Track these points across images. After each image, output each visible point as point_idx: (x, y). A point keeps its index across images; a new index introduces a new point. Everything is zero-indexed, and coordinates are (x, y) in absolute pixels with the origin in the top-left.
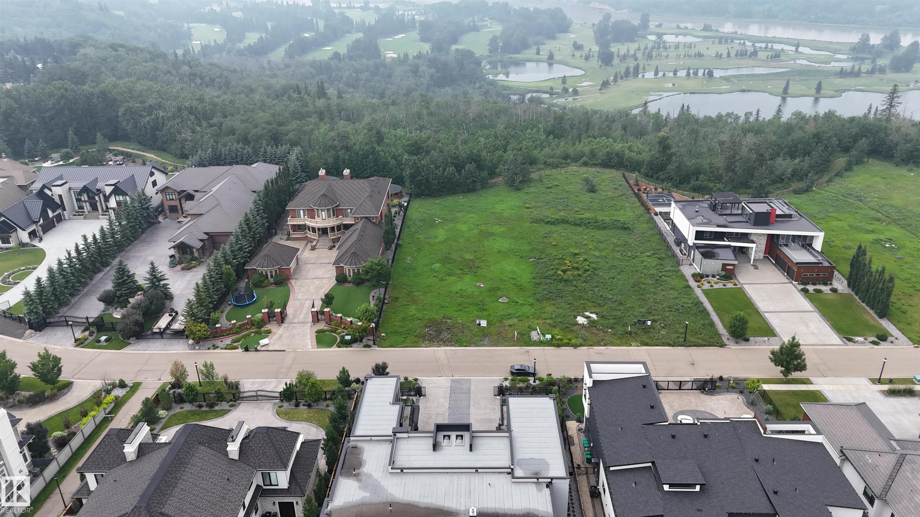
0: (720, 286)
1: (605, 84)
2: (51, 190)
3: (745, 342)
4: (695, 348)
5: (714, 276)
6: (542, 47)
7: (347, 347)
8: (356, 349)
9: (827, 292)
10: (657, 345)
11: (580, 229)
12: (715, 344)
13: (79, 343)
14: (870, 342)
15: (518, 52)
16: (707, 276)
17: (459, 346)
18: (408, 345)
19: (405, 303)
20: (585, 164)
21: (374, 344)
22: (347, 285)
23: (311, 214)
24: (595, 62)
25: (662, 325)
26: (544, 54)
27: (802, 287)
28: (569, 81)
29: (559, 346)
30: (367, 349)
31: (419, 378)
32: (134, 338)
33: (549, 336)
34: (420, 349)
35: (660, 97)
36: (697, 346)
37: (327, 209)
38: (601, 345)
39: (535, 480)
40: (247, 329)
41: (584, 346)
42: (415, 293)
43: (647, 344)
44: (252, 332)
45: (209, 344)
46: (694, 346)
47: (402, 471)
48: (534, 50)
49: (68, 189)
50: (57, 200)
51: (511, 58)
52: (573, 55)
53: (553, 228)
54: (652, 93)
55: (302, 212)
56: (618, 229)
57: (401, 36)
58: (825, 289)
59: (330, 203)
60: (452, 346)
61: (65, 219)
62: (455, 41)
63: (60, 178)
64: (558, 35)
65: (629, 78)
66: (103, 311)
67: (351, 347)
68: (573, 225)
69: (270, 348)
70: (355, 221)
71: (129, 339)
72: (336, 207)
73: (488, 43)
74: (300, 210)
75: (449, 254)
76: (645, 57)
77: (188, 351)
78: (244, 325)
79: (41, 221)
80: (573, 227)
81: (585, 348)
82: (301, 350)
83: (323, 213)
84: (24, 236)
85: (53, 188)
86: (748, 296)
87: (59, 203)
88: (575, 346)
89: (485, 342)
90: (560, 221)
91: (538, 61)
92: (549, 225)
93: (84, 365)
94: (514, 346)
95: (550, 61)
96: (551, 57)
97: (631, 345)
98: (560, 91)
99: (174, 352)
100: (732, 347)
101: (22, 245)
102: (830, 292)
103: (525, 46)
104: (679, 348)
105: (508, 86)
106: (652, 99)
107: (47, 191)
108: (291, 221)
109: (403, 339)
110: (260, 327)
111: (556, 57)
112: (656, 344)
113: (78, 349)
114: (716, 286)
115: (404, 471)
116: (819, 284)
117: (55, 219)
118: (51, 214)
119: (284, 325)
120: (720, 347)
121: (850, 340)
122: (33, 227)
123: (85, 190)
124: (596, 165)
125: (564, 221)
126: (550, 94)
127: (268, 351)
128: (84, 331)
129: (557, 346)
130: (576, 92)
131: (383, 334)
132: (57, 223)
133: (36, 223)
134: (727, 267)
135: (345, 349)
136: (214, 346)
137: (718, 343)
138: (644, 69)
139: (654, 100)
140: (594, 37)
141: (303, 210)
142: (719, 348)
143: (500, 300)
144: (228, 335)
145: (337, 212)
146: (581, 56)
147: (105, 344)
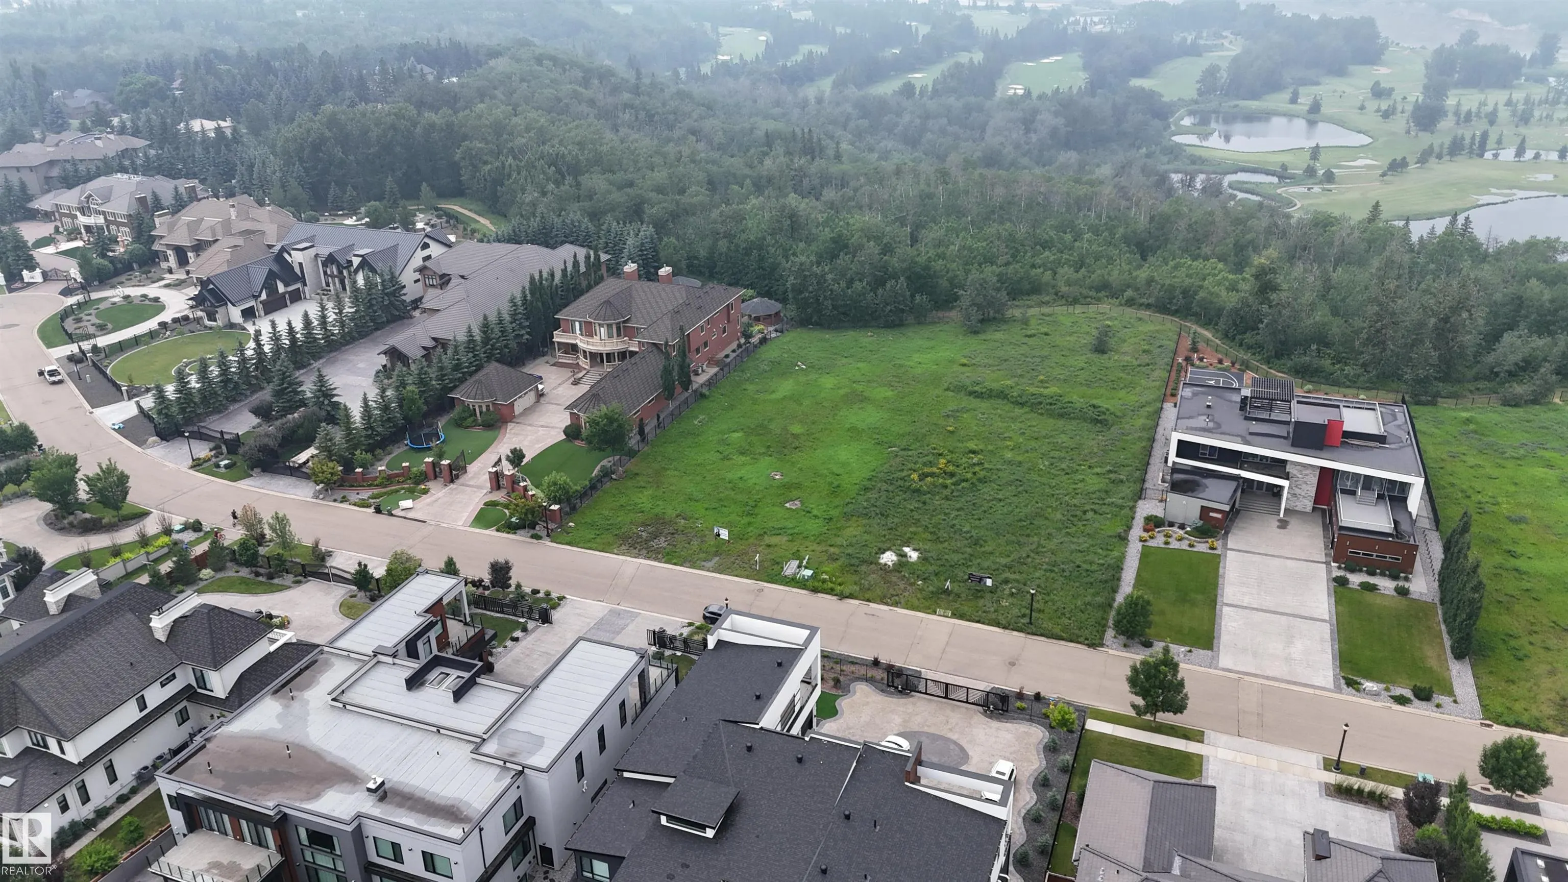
0: (1184, 545)
1: (1397, 166)
2: (290, 255)
3: (1143, 648)
4: (1043, 639)
5: (1182, 527)
6: (1302, 90)
7: (509, 533)
8: (520, 537)
9: (1387, 592)
10: (978, 622)
11: (1018, 411)
12: (1081, 639)
13: (197, 465)
14: (1392, 697)
15: (1255, 96)
16: (1171, 525)
17: (665, 562)
18: (595, 545)
19: (642, 484)
20: (1130, 303)
21: (548, 535)
22: (578, 443)
23: (589, 330)
24: (1399, 123)
25: (1014, 590)
26: (1305, 101)
27: (1341, 573)
28: (1323, 157)
29: (815, 590)
30: (534, 541)
31: (568, 596)
32: (259, 470)
33: (808, 573)
34: (608, 555)
35: (1506, 199)
36: (1048, 637)
37: (608, 325)
38: (887, 604)
39: (501, 763)
40: (399, 482)
41: (856, 598)
42: (668, 472)
43: (962, 617)
44: (403, 489)
45: (339, 494)
46: (1042, 635)
47: (344, 706)
48: (1286, 95)
49: (313, 256)
50: (297, 270)
51: (1236, 106)
52: (1362, 108)
53: (975, 403)
54: (1493, 190)
55: (577, 324)
56: (1085, 420)
57: (1053, 59)
58: (1386, 585)
59: (613, 314)
60: (656, 559)
61: (305, 298)
62: (1143, 71)
63: (311, 239)
64: (1351, 68)
65: (1459, 158)
66: (254, 428)
67: (515, 533)
68: (1013, 403)
69: (410, 515)
70: (640, 348)
71: (252, 470)
72: (624, 322)
73: (1198, 78)
74: (575, 321)
75: (770, 420)
76: (1516, 119)
77: (308, 499)
78: (398, 475)
79: (264, 296)
80: (1009, 407)
81: (857, 602)
82: (445, 525)
83: (602, 329)
84: (235, 314)
85: (292, 252)
86: (1221, 570)
87: (299, 274)
88: (842, 597)
89: (708, 564)
90: (994, 393)
91: (1290, 116)
92: (971, 398)
93: (180, 493)
94: (747, 577)
95: (1312, 117)
96: (1315, 108)
97: (935, 613)
98: (1301, 172)
99: (293, 497)
100: (1111, 652)
101: (232, 326)
102: (1395, 594)
103: (1272, 85)
104: (1015, 633)
105: (1200, 158)
106: (1485, 202)
107: (286, 256)
108: (559, 337)
109: (594, 536)
110: (418, 483)
111: (1324, 110)
112: (977, 619)
113: (192, 472)
114: (1175, 545)
115: (348, 707)
116: (1383, 574)
117: (287, 296)
118: (281, 288)
119: (452, 486)
120: (1089, 646)
121: (1350, 683)
122: (252, 303)
123: (330, 260)
124: (1148, 306)
125: (1002, 395)
126: (1279, 177)
127: (405, 518)
128: (211, 450)
129: (812, 591)
130: (1329, 177)
131: (571, 524)
132: (291, 303)
133: (256, 297)
134: (1212, 514)
135: (505, 535)
136: (344, 497)
137: (1087, 639)
138: (1499, 142)
139: (1488, 204)
140: (1425, 76)
141: (580, 322)
142: (1086, 648)
143: (787, 505)
144: (369, 486)
145: (623, 329)
146: (1378, 111)
147: (223, 470)
